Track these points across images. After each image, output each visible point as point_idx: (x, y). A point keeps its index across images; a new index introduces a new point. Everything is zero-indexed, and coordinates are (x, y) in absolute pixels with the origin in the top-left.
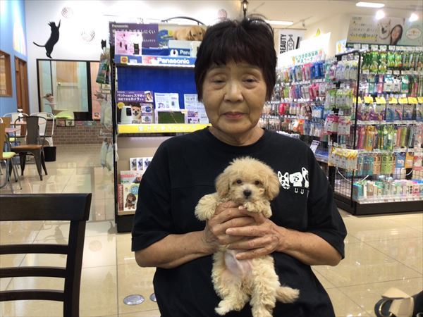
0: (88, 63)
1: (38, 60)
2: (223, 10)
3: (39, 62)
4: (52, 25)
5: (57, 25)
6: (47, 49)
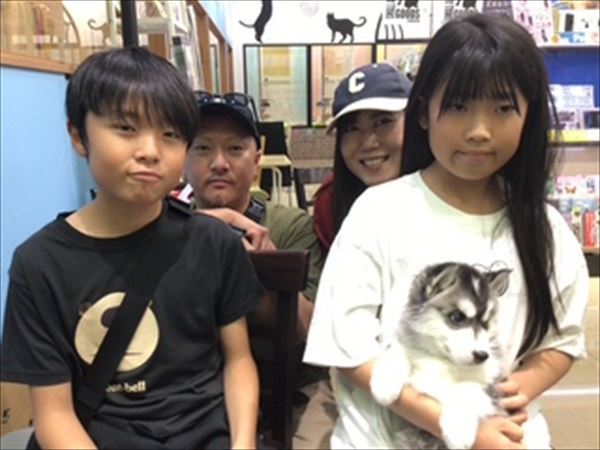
0: (309, 47)
1: (245, 46)
3: (248, 49)
6: (257, 30)
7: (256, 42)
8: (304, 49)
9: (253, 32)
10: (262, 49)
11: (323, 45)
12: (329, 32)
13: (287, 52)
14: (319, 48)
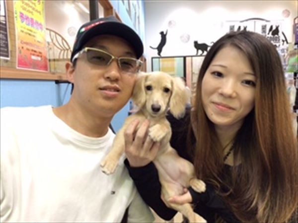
0: (185, 58)
1: (152, 58)
2: (286, 10)
3: (154, 59)
4: (162, 33)
5: (165, 33)
6: (158, 50)
7: (158, 56)
8: (182, 59)
9: (156, 51)
10: (161, 59)
11: (192, 56)
12: (196, 50)
13: (174, 60)
14: (190, 58)
